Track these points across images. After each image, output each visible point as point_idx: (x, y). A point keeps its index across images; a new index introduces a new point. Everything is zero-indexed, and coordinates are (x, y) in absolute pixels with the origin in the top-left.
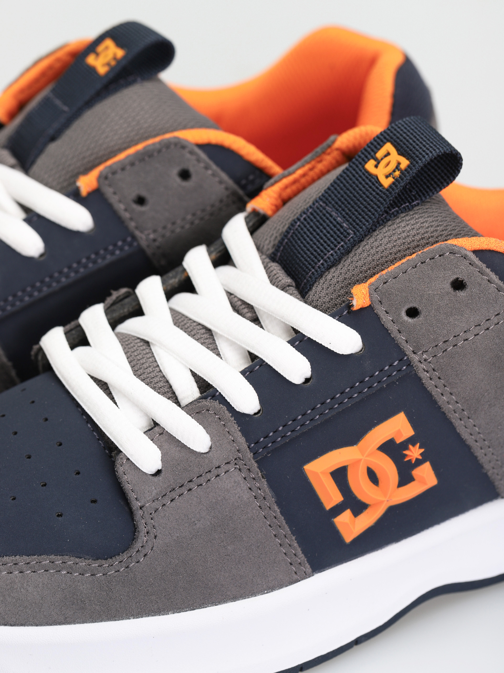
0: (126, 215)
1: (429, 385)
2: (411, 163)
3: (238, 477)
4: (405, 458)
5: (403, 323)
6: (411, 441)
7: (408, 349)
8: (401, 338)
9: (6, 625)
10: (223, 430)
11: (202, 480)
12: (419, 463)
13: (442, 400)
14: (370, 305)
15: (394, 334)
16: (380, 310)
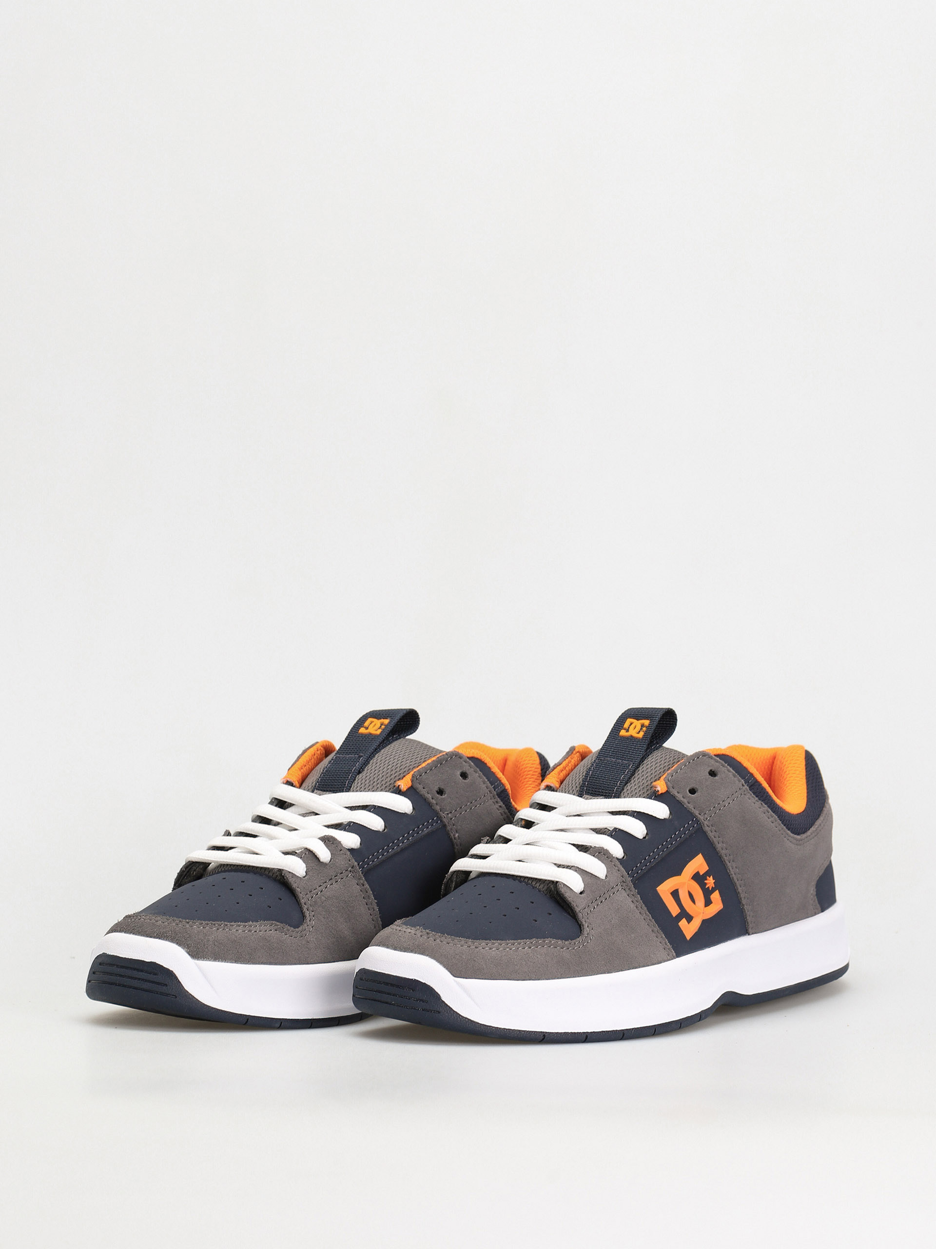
0: (434, 802)
1: (711, 835)
2: (650, 720)
3: (625, 894)
4: (706, 886)
5: (689, 797)
6: (707, 874)
7: (697, 813)
8: (690, 807)
9: (530, 980)
10: (611, 864)
11: (607, 895)
12: (713, 890)
13: (719, 846)
14: (667, 791)
15: (686, 805)
16: (674, 792)
